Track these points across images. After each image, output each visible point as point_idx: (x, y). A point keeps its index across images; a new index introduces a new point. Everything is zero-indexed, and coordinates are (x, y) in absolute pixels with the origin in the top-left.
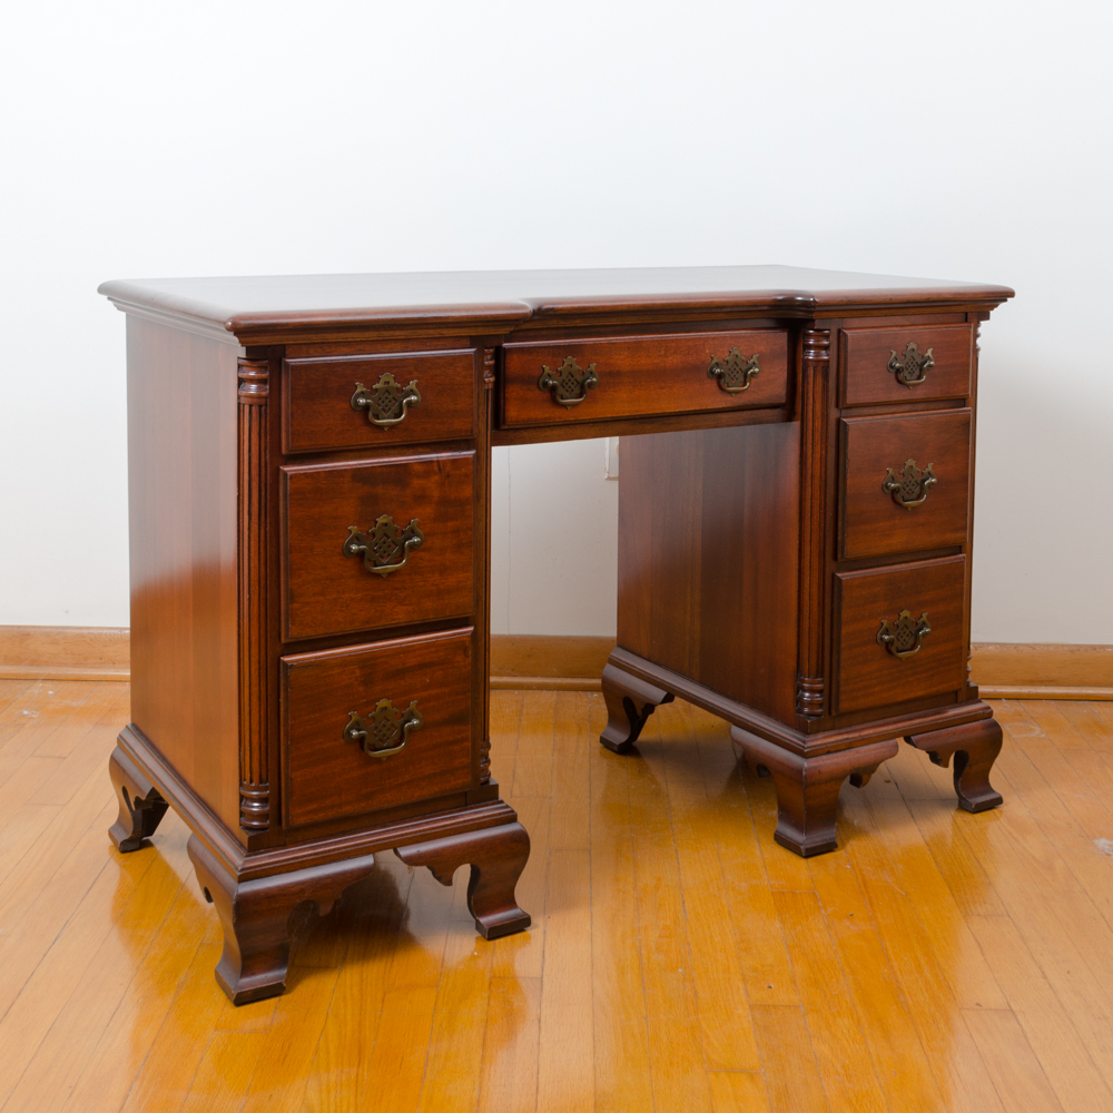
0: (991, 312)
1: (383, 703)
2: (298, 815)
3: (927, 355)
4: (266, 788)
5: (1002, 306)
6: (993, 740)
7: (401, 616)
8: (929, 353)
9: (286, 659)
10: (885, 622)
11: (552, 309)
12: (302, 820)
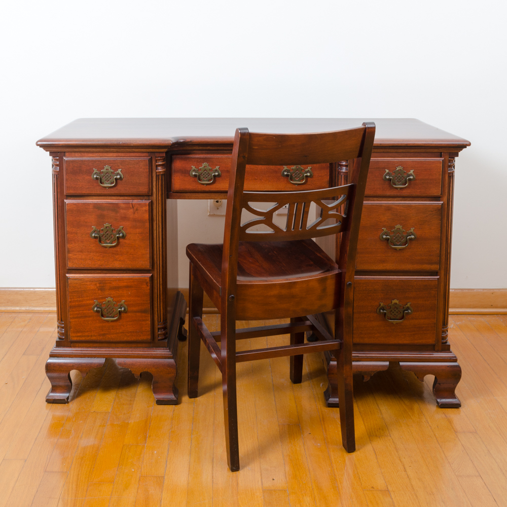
0: (459, 153)
1: (109, 299)
2: (73, 337)
3: (410, 173)
4: (63, 324)
5: (464, 149)
6: (456, 374)
7: (117, 265)
8: (412, 172)
9: (67, 275)
10: (382, 304)
11: (191, 142)
12: (75, 339)
